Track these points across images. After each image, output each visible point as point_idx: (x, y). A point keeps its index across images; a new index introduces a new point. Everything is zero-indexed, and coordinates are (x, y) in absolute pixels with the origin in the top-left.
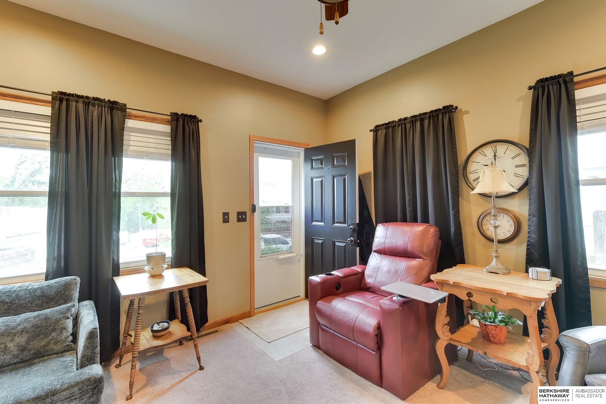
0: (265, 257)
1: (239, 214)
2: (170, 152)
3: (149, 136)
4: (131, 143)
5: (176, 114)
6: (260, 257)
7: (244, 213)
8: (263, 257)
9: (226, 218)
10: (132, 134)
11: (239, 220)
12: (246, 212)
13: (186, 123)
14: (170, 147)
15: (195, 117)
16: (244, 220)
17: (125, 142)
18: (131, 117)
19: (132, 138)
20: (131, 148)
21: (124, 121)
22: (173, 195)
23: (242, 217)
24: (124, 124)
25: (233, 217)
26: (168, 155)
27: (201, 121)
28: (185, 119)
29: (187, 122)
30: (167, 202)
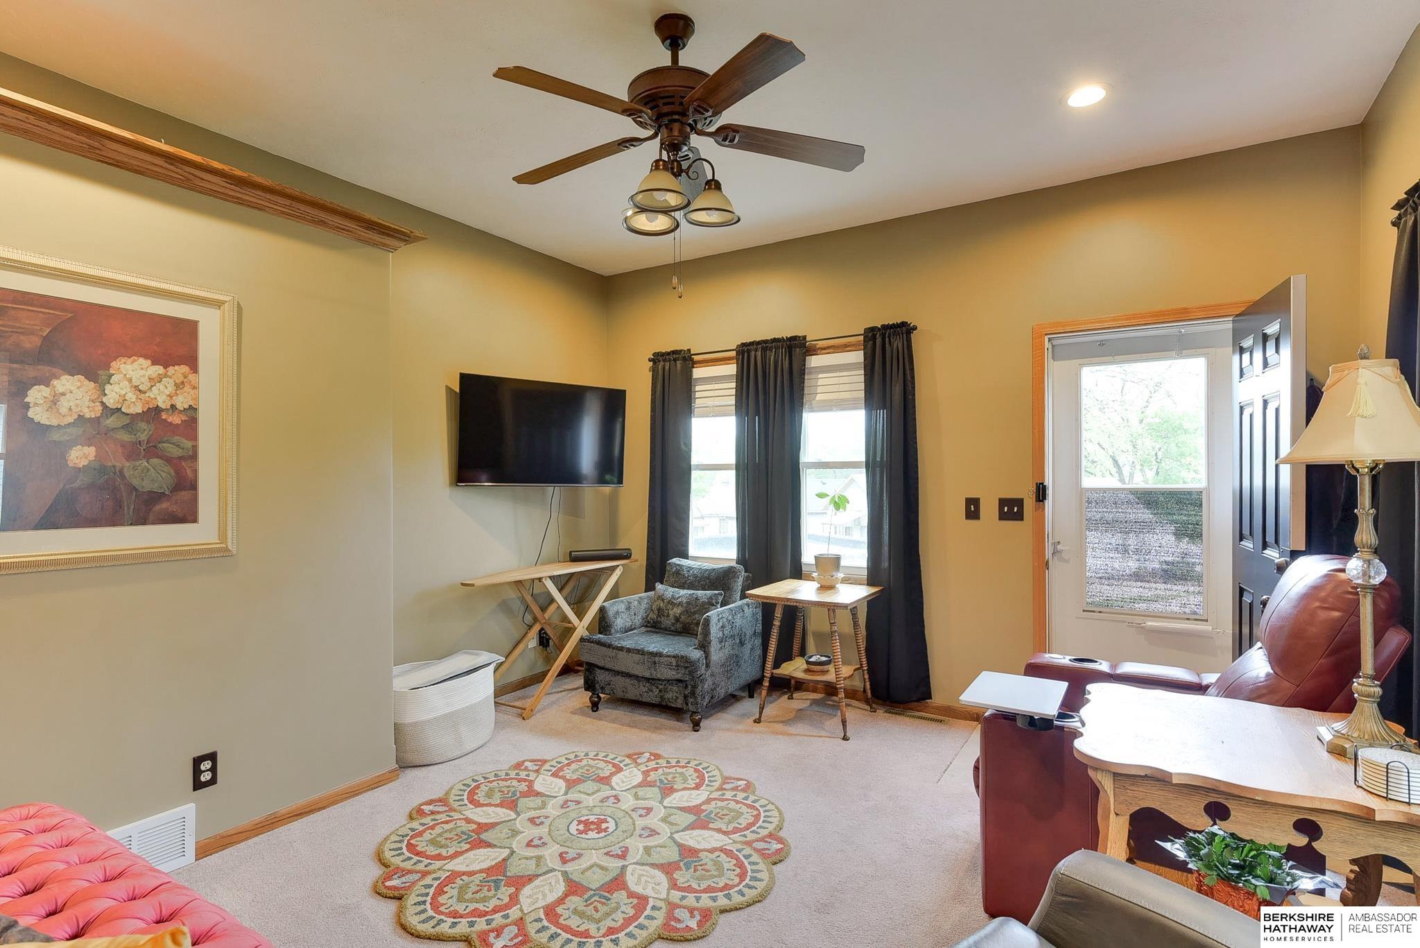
0: (1100, 612)
1: (1003, 502)
2: (862, 394)
3: (842, 374)
4: (819, 389)
5: (872, 329)
6: (1084, 611)
7: (1019, 502)
8: (1094, 611)
9: (972, 509)
10: (820, 376)
11: (1003, 516)
12: (1022, 500)
13: (887, 339)
14: (862, 386)
15: (904, 324)
16: (1019, 516)
17: (806, 391)
18: (812, 351)
19: (820, 382)
20: (819, 397)
21: (805, 360)
22: (871, 465)
23: (1011, 510)
24: (805, 365)
25: (989, 509)
26: (855, 399)
27: (915, 328)
28: (885, 334)
29: (889, 337)
30: (860, 478)
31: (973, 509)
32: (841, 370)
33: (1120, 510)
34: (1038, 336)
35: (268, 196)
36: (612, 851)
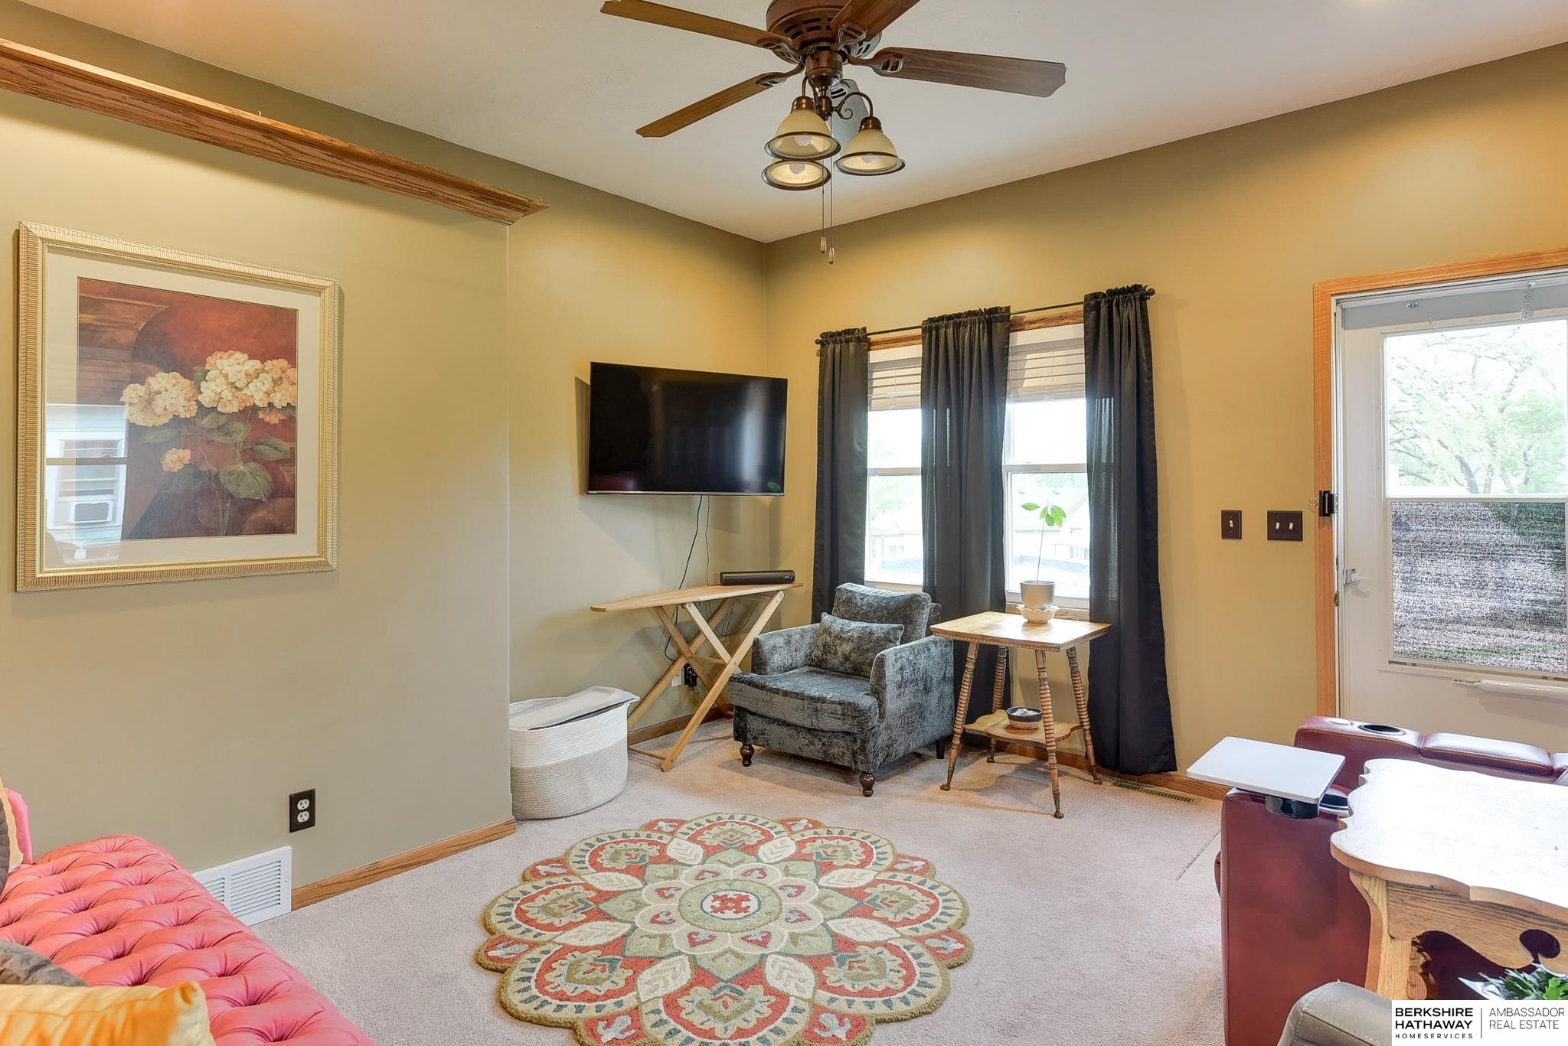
0: (1414, 665)
1: (1273, 516)
2: (1082, 379)
3: (1056, 353)
4: (1027, 373)
5: (1095, 296)
6: (1390, 662)
7: (1297, 517)
8: (1405, 664)
10: (1029, 356)
11: (1273, 535)
12: (1300, 514)
13: (1115, 308)
14: (1083, 368)
15: (1136, 288)
16: (1297, 535)
17: (1011, 375)
18: (1017, 326)
19: (1028, 365)
20: (1027, 383)
21: (1008, 337)
23: (1285, 526)
24: (1008, 343)
25: (1255, 525)
26: (1074, 385)
27: (1152, 292)
28: (1112, 301)
29: (1118, 305)
30: (1080, 485)
31: (1232, 525)
32: (1055, 349)
33: (1442, 528)
34: (1321, 298)
35: (372, 167)
36: (750, 936)
